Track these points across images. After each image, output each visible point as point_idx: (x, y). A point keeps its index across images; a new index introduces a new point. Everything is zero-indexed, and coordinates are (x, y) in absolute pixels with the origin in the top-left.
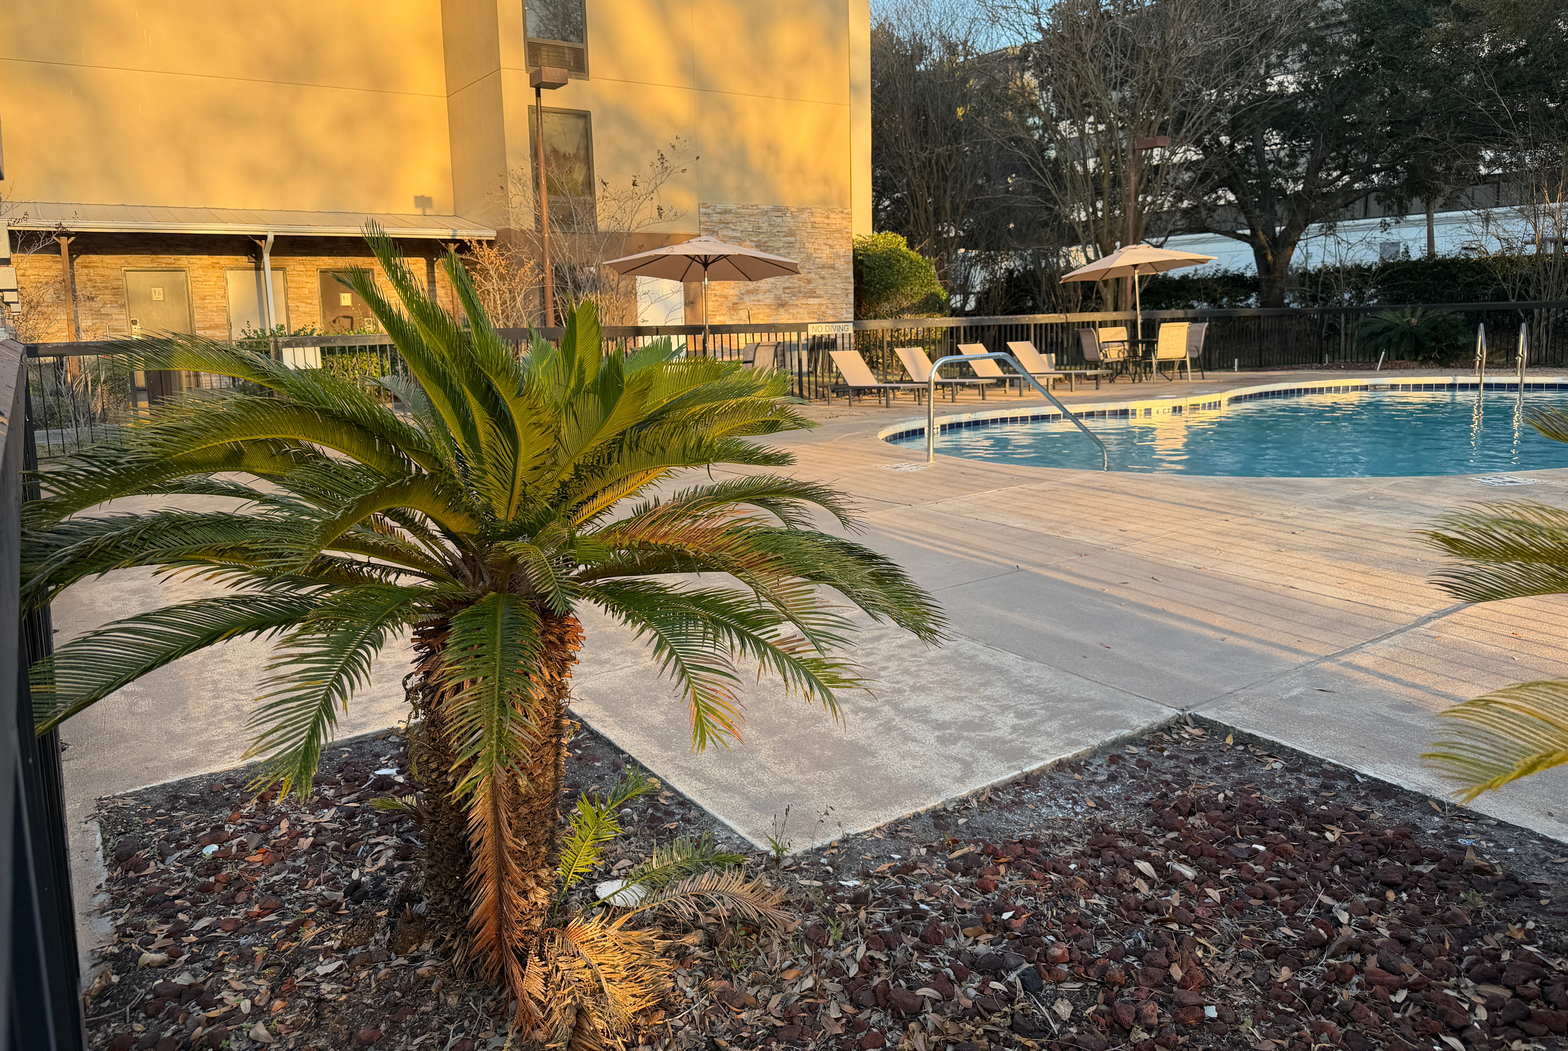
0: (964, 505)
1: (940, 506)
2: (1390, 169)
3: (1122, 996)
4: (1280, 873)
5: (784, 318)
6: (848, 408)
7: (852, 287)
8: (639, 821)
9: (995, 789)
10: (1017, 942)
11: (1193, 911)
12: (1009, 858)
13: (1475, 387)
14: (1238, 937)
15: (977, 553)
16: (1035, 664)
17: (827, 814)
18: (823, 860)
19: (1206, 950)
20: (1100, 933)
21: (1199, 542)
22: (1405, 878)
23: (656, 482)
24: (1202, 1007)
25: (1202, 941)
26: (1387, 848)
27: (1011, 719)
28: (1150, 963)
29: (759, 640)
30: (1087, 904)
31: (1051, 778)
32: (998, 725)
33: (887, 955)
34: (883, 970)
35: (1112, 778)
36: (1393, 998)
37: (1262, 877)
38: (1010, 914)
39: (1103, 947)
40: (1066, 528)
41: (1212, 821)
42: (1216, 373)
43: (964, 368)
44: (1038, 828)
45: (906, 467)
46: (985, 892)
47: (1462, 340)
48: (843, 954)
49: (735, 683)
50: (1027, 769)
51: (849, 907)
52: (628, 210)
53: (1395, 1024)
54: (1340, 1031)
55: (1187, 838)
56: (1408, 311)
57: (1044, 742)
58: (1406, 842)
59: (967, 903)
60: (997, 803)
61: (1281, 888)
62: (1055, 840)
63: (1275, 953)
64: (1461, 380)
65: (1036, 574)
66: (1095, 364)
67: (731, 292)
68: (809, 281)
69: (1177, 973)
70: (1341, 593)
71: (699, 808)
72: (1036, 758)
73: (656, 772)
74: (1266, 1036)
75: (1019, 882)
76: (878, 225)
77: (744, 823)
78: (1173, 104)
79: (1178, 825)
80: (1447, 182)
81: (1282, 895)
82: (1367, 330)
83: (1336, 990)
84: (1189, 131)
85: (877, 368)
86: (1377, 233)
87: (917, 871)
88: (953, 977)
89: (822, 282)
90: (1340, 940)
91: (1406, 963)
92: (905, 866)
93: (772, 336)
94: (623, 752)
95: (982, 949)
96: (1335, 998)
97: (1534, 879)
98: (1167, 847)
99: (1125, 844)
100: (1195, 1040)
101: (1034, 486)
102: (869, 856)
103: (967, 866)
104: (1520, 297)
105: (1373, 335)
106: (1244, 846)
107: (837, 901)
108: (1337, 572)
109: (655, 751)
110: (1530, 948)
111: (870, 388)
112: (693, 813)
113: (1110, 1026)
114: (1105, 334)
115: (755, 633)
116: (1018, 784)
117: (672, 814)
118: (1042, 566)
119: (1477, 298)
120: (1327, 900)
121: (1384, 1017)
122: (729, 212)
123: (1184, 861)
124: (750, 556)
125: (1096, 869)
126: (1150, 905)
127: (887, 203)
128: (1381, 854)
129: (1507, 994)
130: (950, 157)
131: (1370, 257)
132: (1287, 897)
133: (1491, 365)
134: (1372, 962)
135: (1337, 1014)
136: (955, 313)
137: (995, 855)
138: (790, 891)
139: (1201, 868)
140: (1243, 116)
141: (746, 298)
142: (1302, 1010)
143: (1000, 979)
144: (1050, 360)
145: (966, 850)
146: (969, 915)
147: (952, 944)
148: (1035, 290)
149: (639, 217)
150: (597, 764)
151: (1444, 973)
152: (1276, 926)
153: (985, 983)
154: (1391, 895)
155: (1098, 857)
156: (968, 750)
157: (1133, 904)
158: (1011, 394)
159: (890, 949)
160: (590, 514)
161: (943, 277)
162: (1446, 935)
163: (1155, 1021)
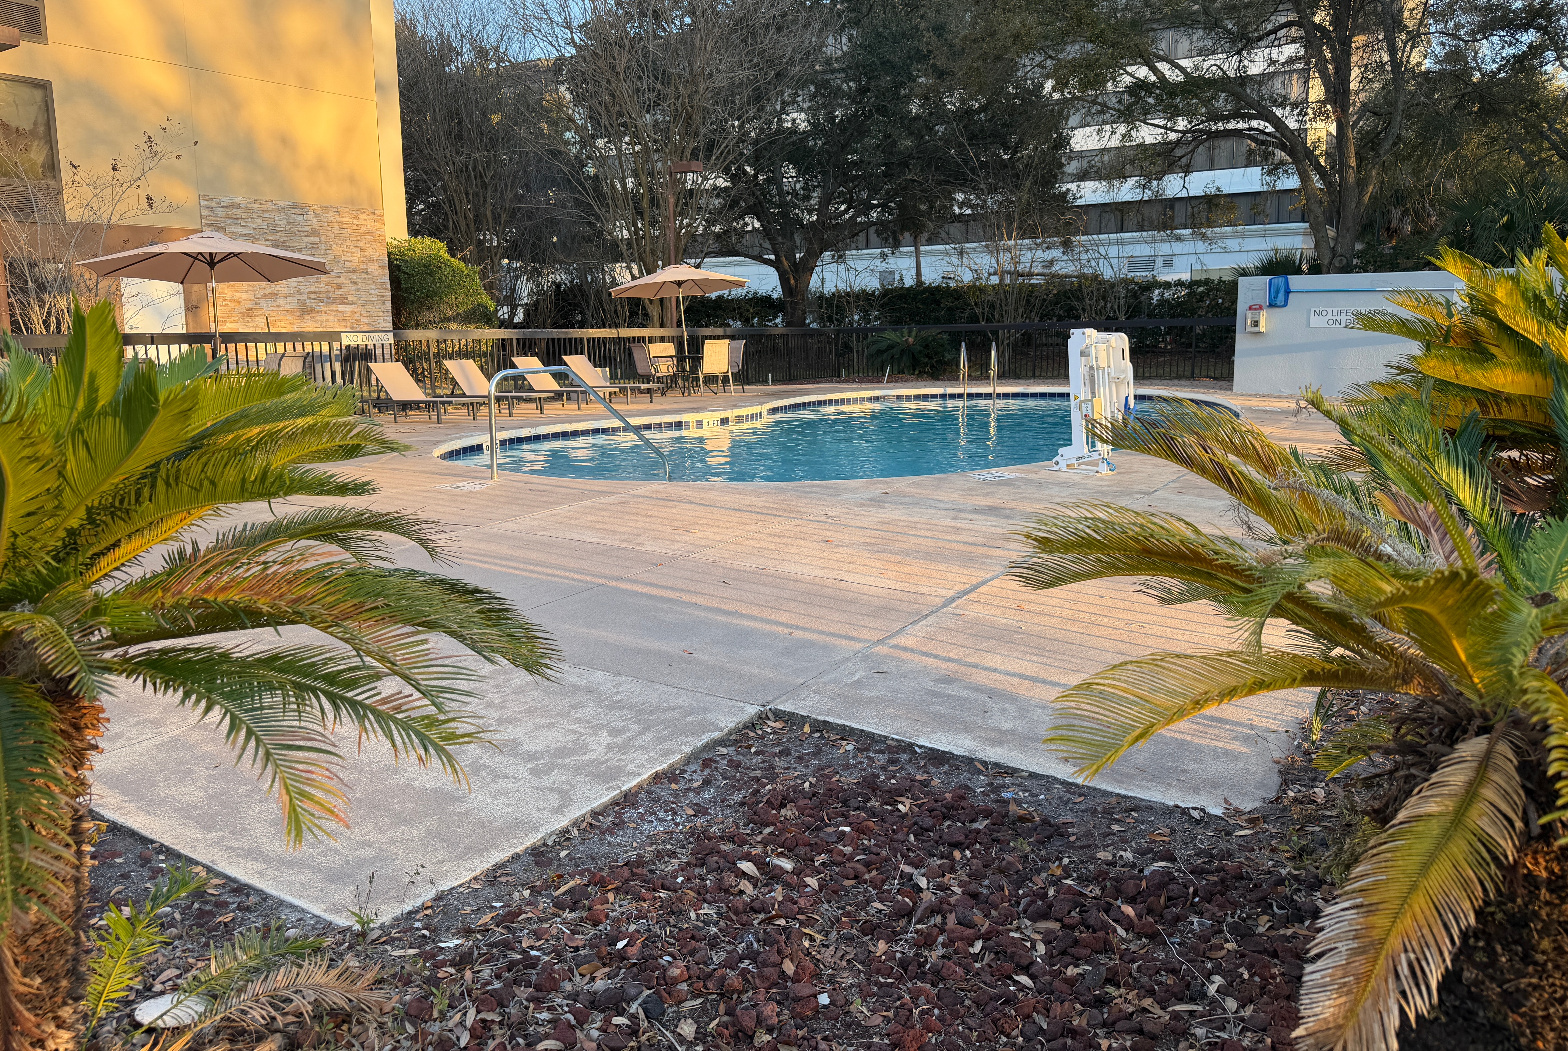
0: (536, 523)
1: (510, 525)
2: (884, 206)
3: (742, 1002)
4: (866, 850)
5: (309, 326)
6: (393, 425)
7: (388, 294)
8: (183, 920)
9: (595, 814)
10: (635, 969)
11: (795, 903)
12: (617, 883)
13: (960, 396)
14: (838, 920)
15: (554, 572)
16: (624, 678)
17: (417, 873)
18: (418, 925)
19: (812, 939)
20: (713, 943)
21: (760, 544)
22: (966, 836)
23: (201, 523)
24: (815, 996)
25: (807, 931)
26: (949, 811)
27: (604, 738)
28: (765, 964)
29: (356, 702)
30: (698, 916)
31: (649, 792)
32: (592, 747)
33: (500, 1014)
34: (497, 1031)
35: (707, 783)
36: (971, 950)
37: (850, 858)
38: (625, 942)
39: (718, 957)
40: (640, 540)
41: (801, 810)
42: (754, 387)
43: (519, 382)
44: (641, 846)
45: (468, 486)
46: (596, 924)
47: (948, 357)
48: (451, 1024)
49: (335, 759)
50: (625, 788)
51: (452, 970)
52: (107, 198)
53: (977, 974)
54: (934, 991)
55: (783, 831)
56: (905, 331)
57: (639, 757)
58: (963, 803)
59: (579, 940)
60: (598, 827)
61: (868, 865)
62: (659, 855)
63: (870, 929)
64: (950, 390)
65: (616, 589)
66: (647, 379)
67: (244, 296)
68: (339, 287)
69: (789, 967)
70: (882, 582)
71: (257, 891)
72: (633, 774)
73: (199, 859)
74: (873, 1011)
75: (629, 906)
76: (414, 230)
77: (318, 900)
78: (703, 131)
79: (772, 819)
80: (931, 220)
81: (870, 871)
82: (874, 349)
83: (926, 953)
84: (717, 158)
85: (423, 381)
86: (878, 262)
87: (523, 916)
88: (573, 1022)
89: (354, 287)
90: (923, 906)
91: (977, 916)
92: (509, 913)
93: (299, 346)
94: (152, 842)
95: (600, 985)
96: (926, 961)
97: (1062, 820)
98: (765, 843)
99: (726, 847)
100: (813, 1031)
101: (604, 500)
102: (468, 909)
103: (575, 899)
104: (988, 320)
105: (880, 352)
106: (831, 830)
107: (437, 966)
108: (877, 563)
109: (196, 834)
110: (1068, 882)
111: (417, 403)
112: (253, 899)
113: (735, 1036)
114: (656, 349)
115: (349, 695)
116: (617, 804)
117: (226, 904)
118: (620, 579)
119: (956, 321)
120: (908, 869)
121: (967, 969)
122: (238, 206)
123: (782, 854)
124: (343, 606)
125: (702, 878)
126: (756, 905)
127: (421, 207)
128: (945, 817)
129: (1055, 926)
130: (488, 163)
131: (873, 284)
132: (874, 873)
133: (972, 378)
134: (951, 919)
135: (929, 976)
136: (503, 324)
137: (602, 883)
138: (383, 967)
139: (797, 858)
140: (765, 148)
141: (263, 303)
142: (900, 978)
143: (621, 1013)
144: (604, 373)
145: (572, 883)
146: (582, 952)
147: (568, 986)
148: (584, 304)
149: (121, 208)
150: (118, 860)
151: (1008, 918)
152: (868, 902)
153: (607, 1021)
154: (957, 854)
155: (702, 865)
156: (564, 778)
157: (741, 907)
158: (570, 408)
159: (503, 1006)
160: (111, 567)
161: (489, 287)
162: (1004, 882)
163: (775, 1020)
